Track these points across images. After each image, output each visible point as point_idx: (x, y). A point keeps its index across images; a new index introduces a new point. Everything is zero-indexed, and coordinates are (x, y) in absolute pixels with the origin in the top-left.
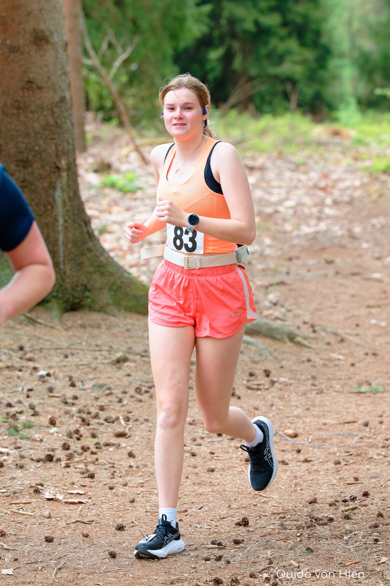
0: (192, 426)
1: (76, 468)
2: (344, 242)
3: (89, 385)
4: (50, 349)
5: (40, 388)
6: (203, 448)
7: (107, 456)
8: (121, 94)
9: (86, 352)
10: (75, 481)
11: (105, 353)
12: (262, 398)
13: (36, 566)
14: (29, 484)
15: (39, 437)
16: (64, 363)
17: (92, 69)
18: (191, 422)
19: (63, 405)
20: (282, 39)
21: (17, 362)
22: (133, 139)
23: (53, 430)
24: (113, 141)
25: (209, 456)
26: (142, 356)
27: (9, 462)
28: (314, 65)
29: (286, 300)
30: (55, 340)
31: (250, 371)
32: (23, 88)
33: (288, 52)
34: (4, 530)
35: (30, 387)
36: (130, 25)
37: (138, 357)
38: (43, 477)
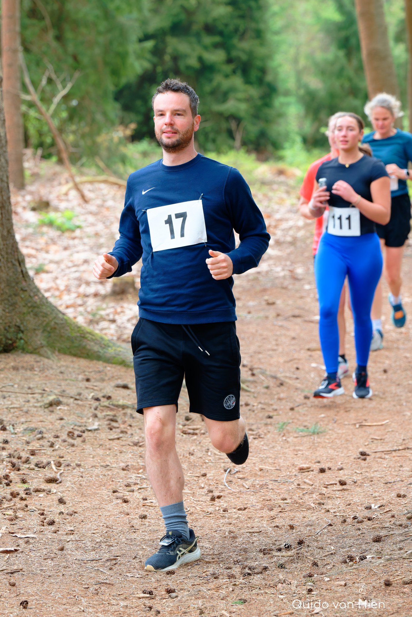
0: (125, 472)
1: (4, 515)
2: (286, 283)
3: (20, 429)
6: (136, 494)
7: (36, 503)
8: (61, 130)
9: (18, 395)
11: (38, 396)
12: (198, 442)
17: (31, 105)
18: (124, 468)
20: (227, 76)
22: (72, 177)
24: (52, 178)
25: (142, 503)
26: (76, 399)
28: (259, 103)
31: (187, 415)
33: (232, 89)
36: (70, 60)
37: (72, 400)
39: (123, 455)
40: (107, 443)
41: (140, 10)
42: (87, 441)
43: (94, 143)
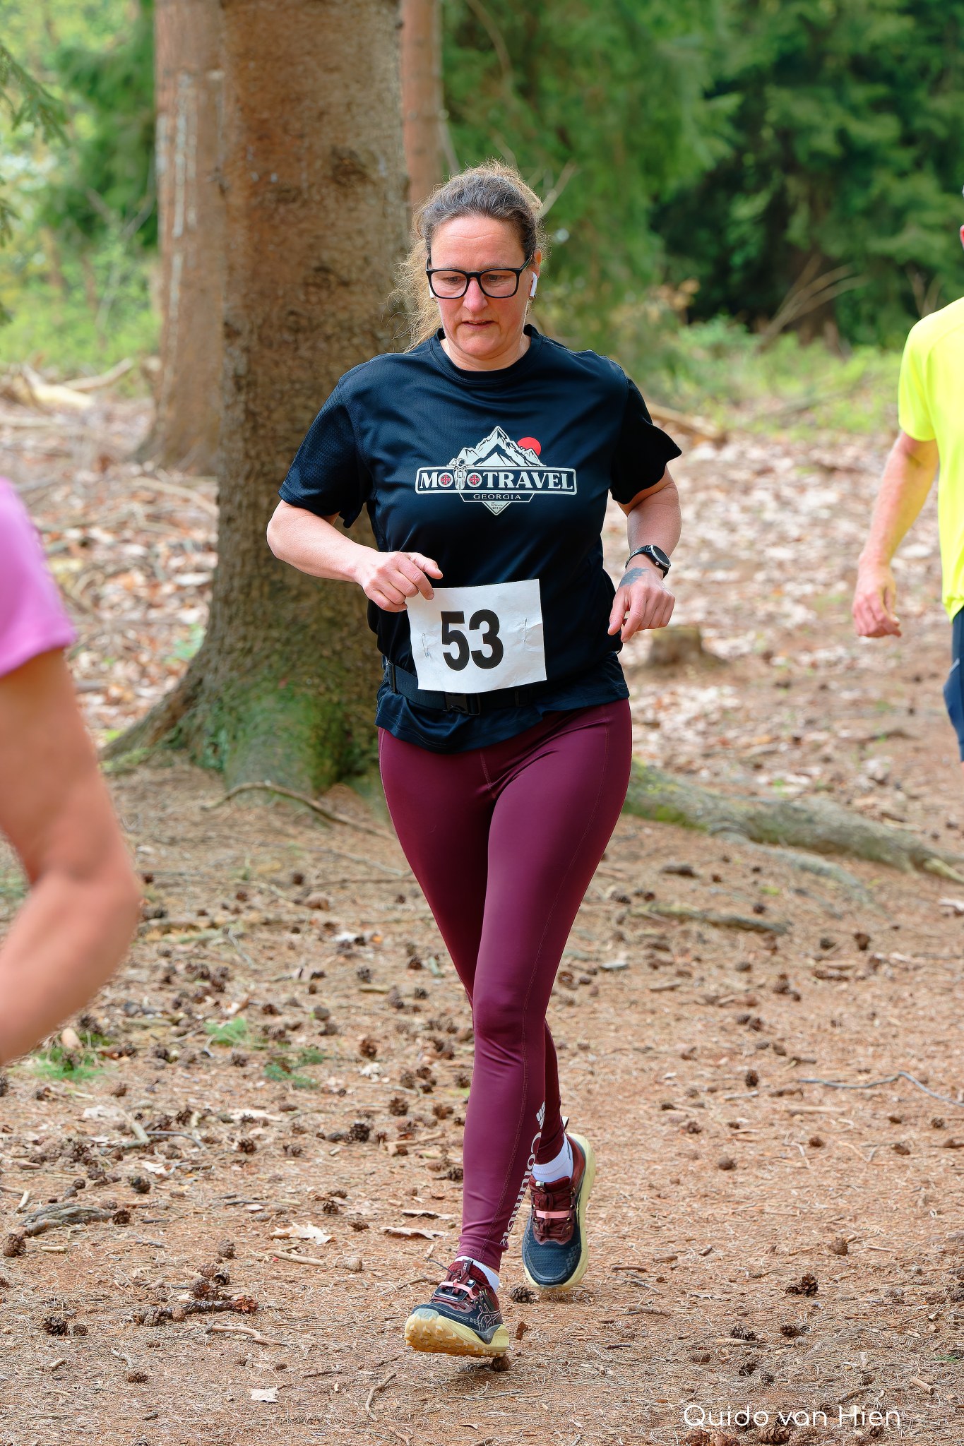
0: (690, 1063)
1: (421, 1157)
4: (364, 882)
5: (340, 971)
6: (712, 1113)
10: (419, 1187)
12: (850, 998)
13: (329, 1381)
14: (313, 1192)
15: (337, 1085)
16: (396, 915)
18: (686, 1053)
19: (394, 1010)
20: (902, 174)
21: (289, 912)
23: (370, 1068)
25: (728, 1132)
27: (269, 1140)
29: (907, 772)
30: (377, 863)
31: (824, 936)
32: (306, 284)
33: (914, 204)
34: (255, 1299)
35: (317, 970)
36: (552, 140)
38: (346, 1176)
39: (682, 1024)
40: (649, 1000)
41: (708, 24)
42: (601, 993)
43: (606, 325)
